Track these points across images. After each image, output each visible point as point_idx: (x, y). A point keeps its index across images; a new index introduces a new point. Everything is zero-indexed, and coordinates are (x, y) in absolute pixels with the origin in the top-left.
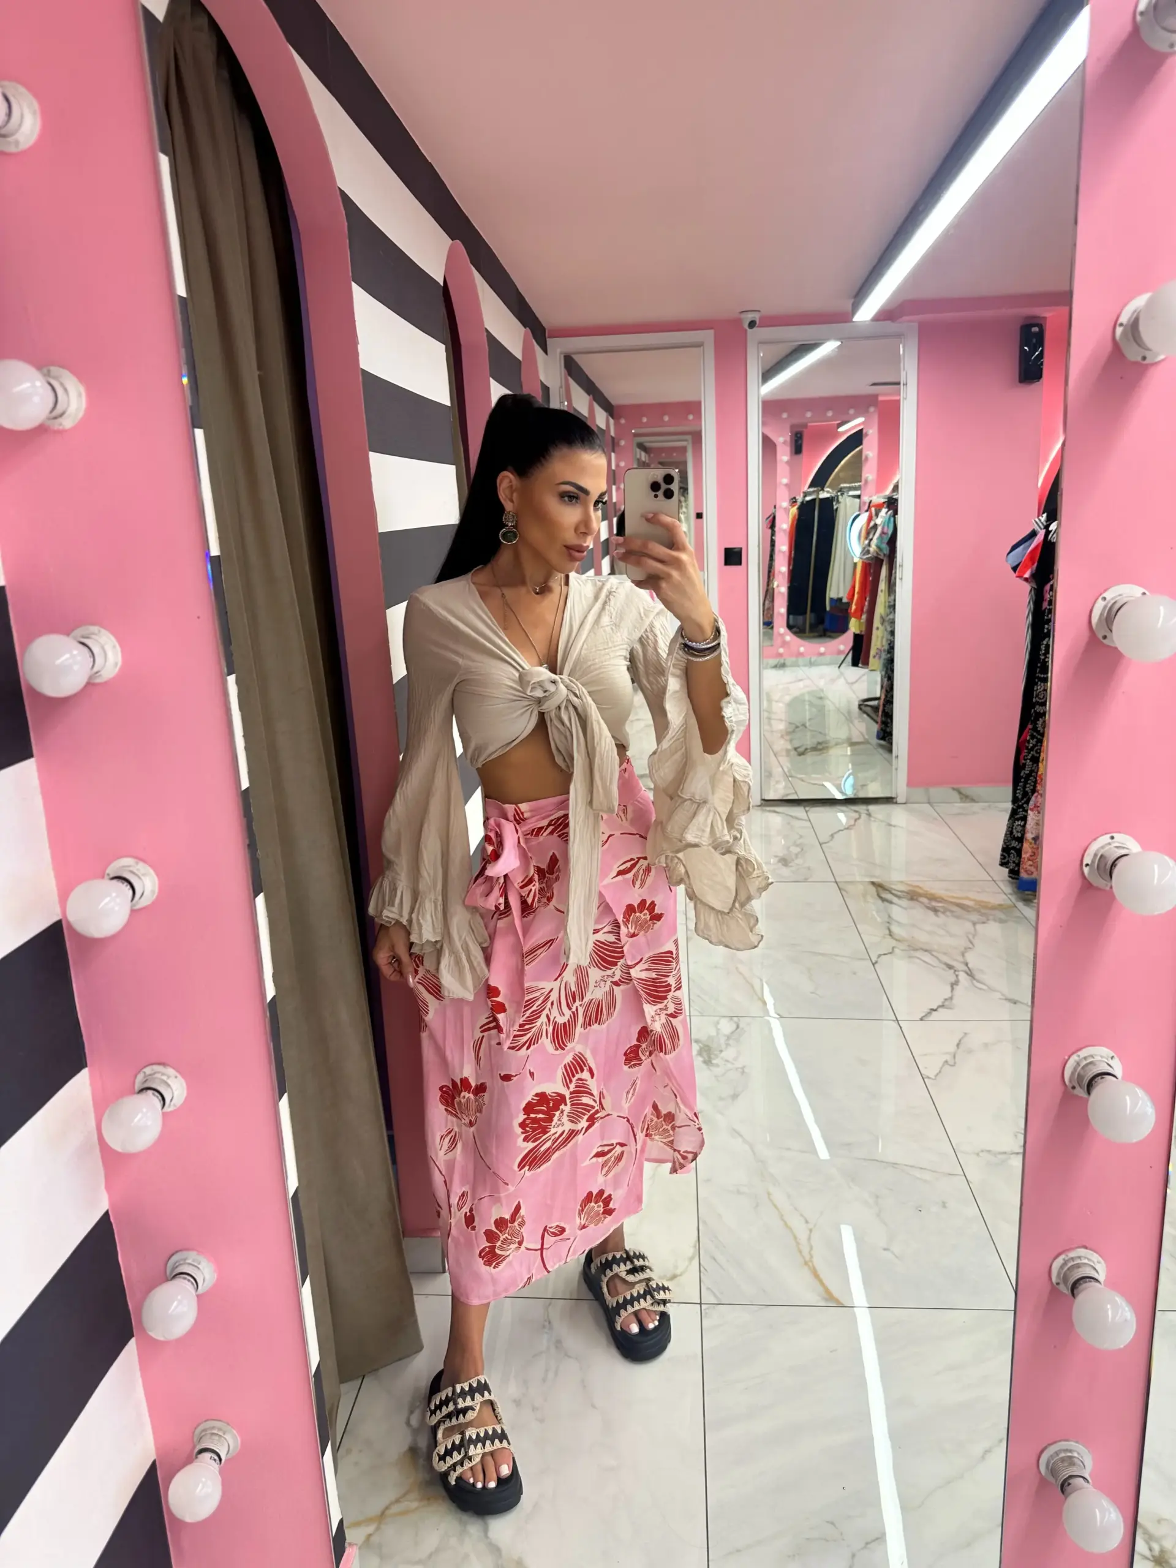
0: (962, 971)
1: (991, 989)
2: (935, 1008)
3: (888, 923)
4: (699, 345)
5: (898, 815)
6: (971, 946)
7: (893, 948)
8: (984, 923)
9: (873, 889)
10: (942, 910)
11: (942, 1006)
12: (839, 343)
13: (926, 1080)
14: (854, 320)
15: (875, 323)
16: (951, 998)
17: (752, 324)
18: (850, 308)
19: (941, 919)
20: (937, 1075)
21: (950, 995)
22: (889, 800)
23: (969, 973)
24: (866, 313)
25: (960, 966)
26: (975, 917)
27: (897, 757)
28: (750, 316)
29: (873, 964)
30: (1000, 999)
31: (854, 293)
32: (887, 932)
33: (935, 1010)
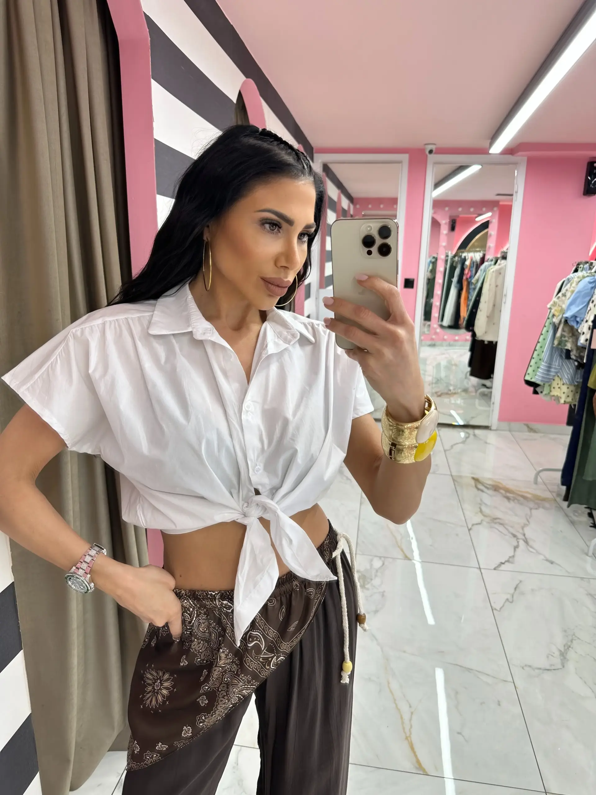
0: (521, 539)
1: (538, 553)
2: (503, 562)
3: (480, 504)
4: (400, 162)
5: (491, 437)
6: (528, 523)
7: (482, 521)
8: (536, 509)
9: (473, 482)
10: (512, 498)
11: (508, 561)
12: (480, 167)
13: (494, 611)
14: (490, 152)
15: (502, 156)
16: (513, 556)
17: (431, 152)
18: (487, 145)
19: (512, 504)
20: (501, 608)
21: (512, 554)
22: (487, 428)
23: (525, 540)
24: (497, 147)
25: (520, 536)
26: (532, 505)
27: (493, 403)
28: (429, 148)
29: (469, 530)
30: (543, 560)
31: (492, 136)
32: (479, 510)
33: (503, 563)
